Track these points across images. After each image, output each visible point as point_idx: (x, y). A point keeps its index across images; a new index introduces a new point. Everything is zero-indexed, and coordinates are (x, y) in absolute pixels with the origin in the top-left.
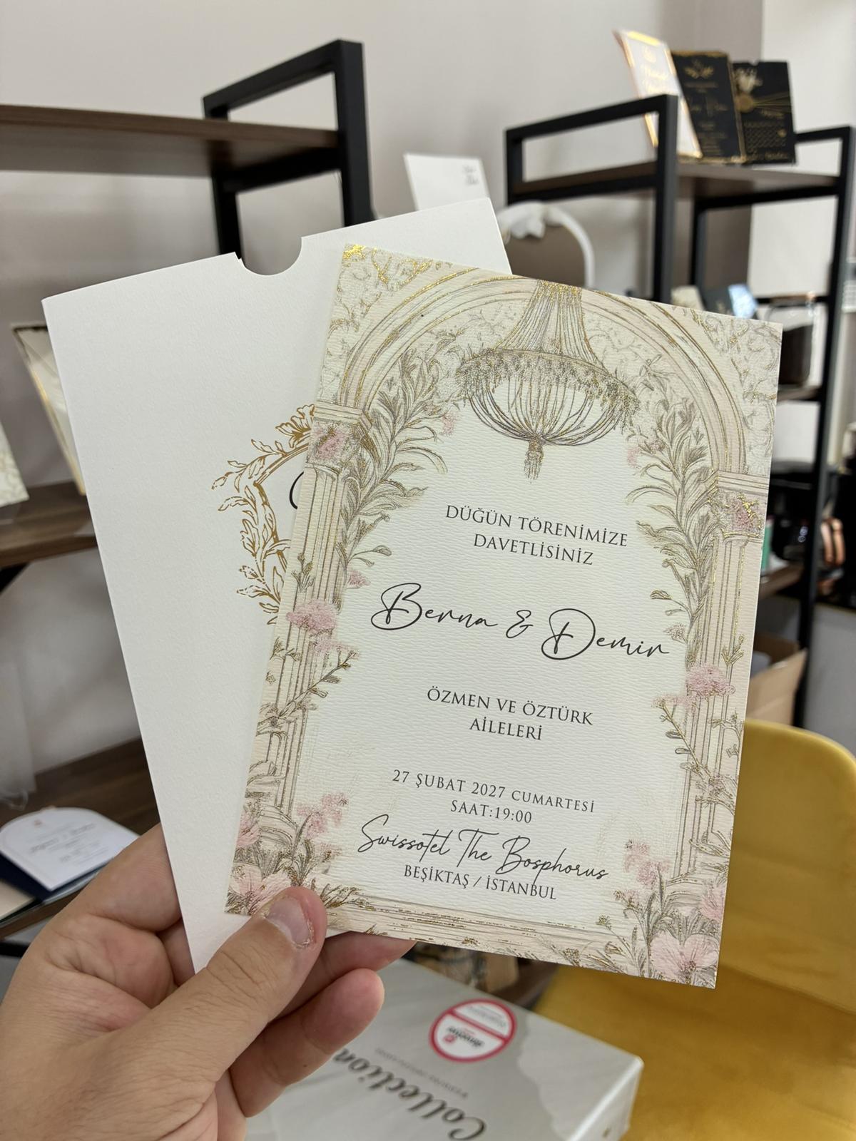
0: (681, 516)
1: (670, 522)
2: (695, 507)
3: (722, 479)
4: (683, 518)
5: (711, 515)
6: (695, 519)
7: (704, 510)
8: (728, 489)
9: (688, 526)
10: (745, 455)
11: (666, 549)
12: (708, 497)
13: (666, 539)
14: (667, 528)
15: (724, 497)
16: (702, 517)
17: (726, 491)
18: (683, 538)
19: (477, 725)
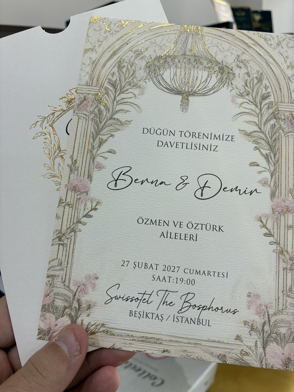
0: (261, 125)
1: (256, 129)
2: (267, 121)
3: (280, 106)
4: (262, 126)
5: (276, 123)
6: (268, 126)
7: (273, 122)
8: (284, 111)
9: (265, 130)
10: (291, 94)
11: (255, 142)
12: (275, 116)
13: (254, 137)
14: (254, 132)
15: (283, 115)
16: (272, 125)
17: (283, 112)
18: (263, 136)
19: (164, 235)
